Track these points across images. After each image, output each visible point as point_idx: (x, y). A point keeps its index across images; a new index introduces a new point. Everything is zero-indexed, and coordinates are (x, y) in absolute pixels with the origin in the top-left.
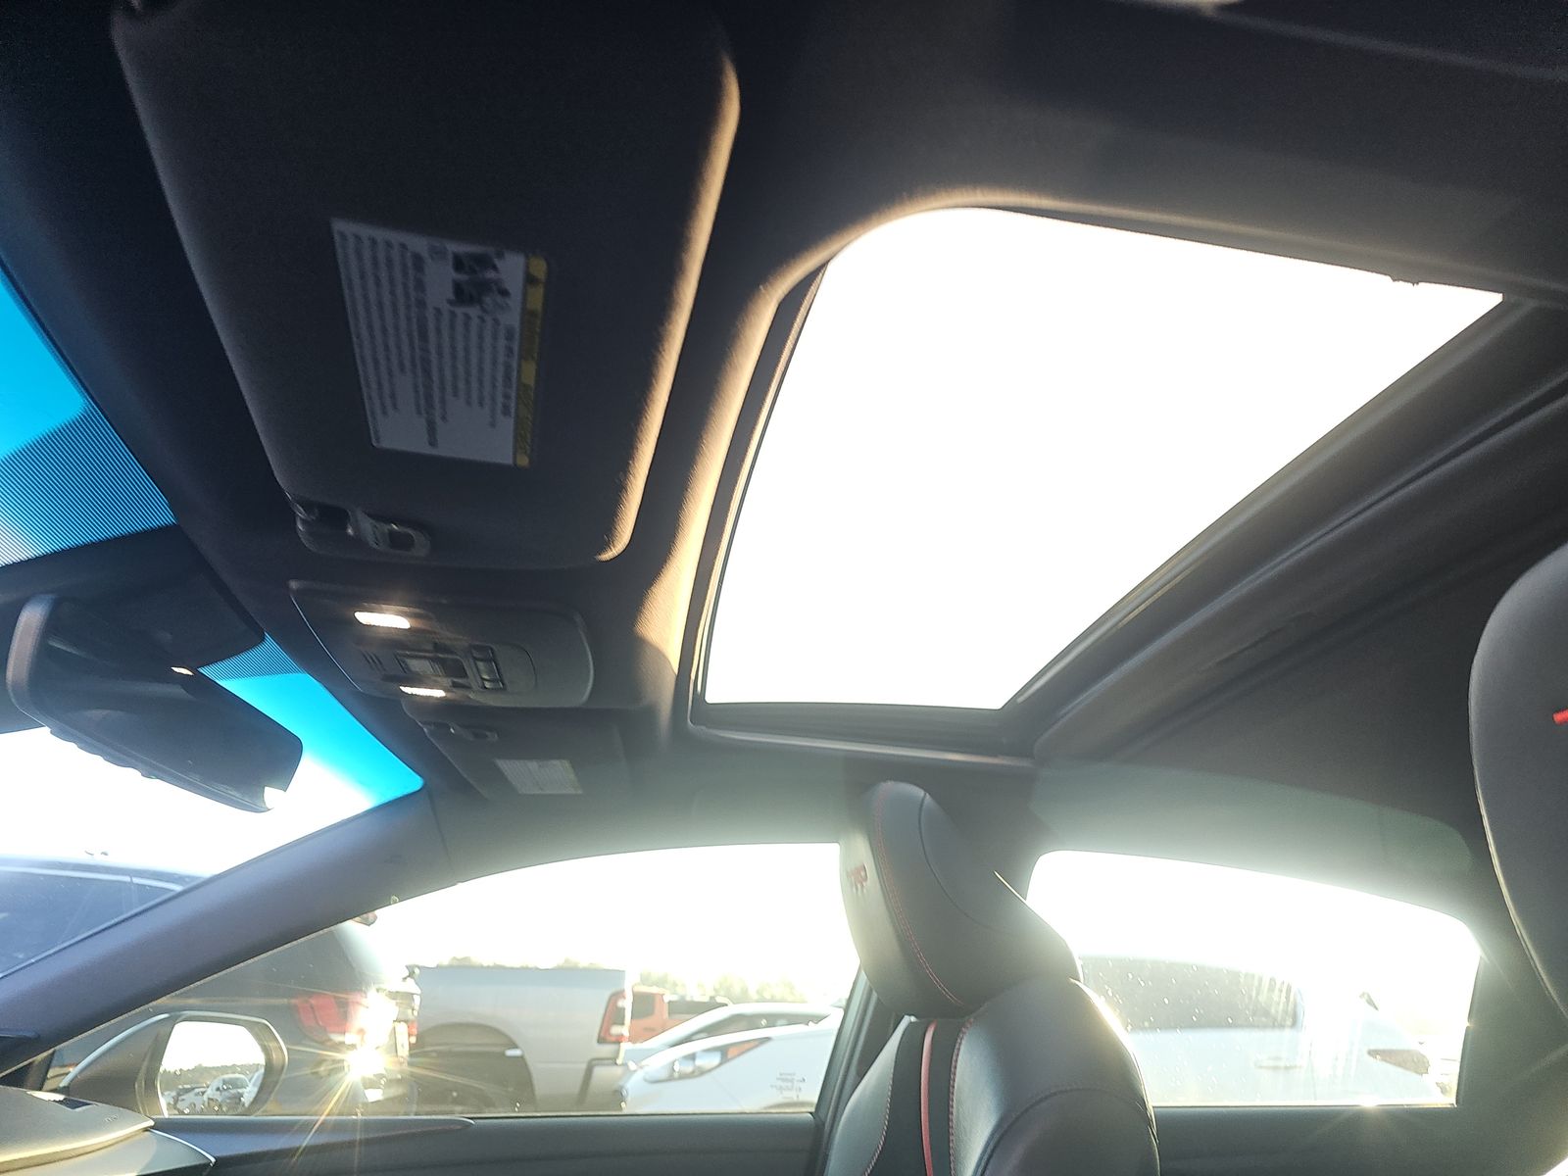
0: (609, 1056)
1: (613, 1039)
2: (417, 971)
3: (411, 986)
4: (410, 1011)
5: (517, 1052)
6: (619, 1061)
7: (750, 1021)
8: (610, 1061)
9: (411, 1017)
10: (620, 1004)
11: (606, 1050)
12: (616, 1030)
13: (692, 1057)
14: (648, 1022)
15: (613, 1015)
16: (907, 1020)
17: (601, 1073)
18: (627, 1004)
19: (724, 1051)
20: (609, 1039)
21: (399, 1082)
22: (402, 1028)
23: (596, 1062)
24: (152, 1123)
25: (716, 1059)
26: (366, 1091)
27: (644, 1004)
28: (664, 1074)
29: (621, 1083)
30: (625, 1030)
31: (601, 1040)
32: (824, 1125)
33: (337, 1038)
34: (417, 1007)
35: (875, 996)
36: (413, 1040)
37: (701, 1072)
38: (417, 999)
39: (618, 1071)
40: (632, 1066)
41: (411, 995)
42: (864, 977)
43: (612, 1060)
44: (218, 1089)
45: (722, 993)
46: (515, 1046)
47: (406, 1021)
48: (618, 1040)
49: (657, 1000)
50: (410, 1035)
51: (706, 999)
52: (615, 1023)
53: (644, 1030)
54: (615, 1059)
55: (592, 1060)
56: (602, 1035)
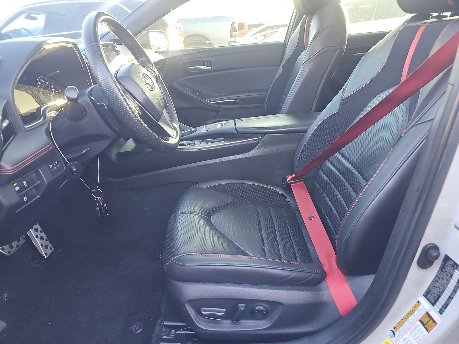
0: (234, 40)
1: (234, 36)
2: (180, 20)
5: (209, 42)
7: (272, 28)
8: (234, 42)
10: (235, 25)
11: (233, 39)
12: (234, 33)
14: (242, 31)
15: (233, 29)
16: (305, 16)
18: (236, 25)
19: (265, 36)
24: (155, 52)
27: (241, 26)
30: (237, 33)
31: (231, 36)
32: (286, 43)
35: (298, 14)
41: (180, 28)
42: (295, 10)
46: (209, 40)
48: (236, 36)
49: (244, 25)
51: (259, 23)
52: (234, 32)
53: (242, 33)
54: (235, 41)
55: (230, 42)
56: (231, 35)
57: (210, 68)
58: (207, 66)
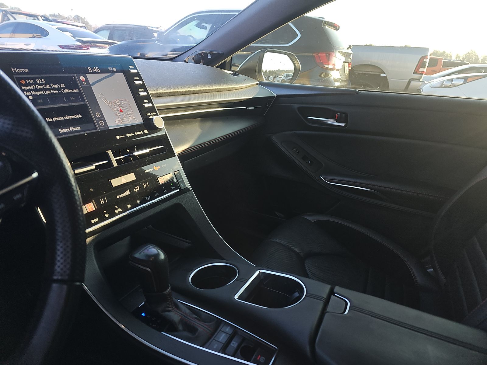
0: (417, 78)
1: (420, 73)
2: (352, 46)
3: (350, 51)
4: (349, 59)
5: (385, 75)
6: (421, 80)
9: (350, 61)
10: (425, 60)
11: (416, 76)
12: (421, 70)
13: (452, 80)
14: (434, 68)
15: (421, 64)
17: (413, 83)
18: (427, 61)
19: (466, 80)
20: (418, 72)
21: (345, 81)
22: (347, 64)
23: (411, 80)
24: (258, 83)
25: (462, 81)
26: (335, 83)
27: (434, 62)
28: (438, 86)
29: (421, 87)
30: (425, 70)
31: (415, 73)
33: (326, 66)
34: (351, 58)
36: (350, 68)
37: (454, 86)
38: (352, 55)
39: (420, 83)
40: (426, 82)
41: (350, 54)
43: (419, 80)
44: (285, 77)
45: (466, 60)
46: (384, 73)
47: (348, 62)
48: (422, 73)
49: (439, 61)
50: (349, 67)
52: (421, 67)
53: (432, 71)
54: (420, 79)
55: (411, 79)
56: (416, 71)
57: (343, 125)
58: (337, 121)
